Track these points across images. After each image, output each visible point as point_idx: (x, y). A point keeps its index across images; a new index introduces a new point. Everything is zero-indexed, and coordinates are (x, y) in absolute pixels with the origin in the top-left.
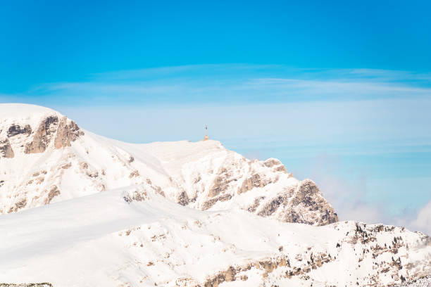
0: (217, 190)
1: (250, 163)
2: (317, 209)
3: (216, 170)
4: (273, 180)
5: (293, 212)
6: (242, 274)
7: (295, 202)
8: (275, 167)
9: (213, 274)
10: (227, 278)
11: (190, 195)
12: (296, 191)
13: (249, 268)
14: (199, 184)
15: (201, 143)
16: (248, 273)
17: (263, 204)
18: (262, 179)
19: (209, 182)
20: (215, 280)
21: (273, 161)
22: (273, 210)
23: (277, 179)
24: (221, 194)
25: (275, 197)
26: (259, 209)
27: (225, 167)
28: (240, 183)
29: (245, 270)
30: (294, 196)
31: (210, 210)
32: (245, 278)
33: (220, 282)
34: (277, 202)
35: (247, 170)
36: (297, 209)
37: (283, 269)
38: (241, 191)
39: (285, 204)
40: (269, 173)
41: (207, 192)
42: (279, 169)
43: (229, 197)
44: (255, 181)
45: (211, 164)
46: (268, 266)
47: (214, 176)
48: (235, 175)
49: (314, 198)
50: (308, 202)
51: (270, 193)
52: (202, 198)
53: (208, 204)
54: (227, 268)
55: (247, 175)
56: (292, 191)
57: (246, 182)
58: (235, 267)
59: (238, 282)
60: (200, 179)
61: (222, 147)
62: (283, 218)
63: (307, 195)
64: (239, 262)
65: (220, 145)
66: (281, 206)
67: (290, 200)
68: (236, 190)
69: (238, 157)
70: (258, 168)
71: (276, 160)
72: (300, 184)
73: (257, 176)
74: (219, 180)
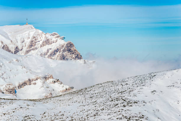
0: (31, 46)
1: (45, 34)
2: (73, 53)
3: (31, 37)
4: (55, 42)
5: (63, 55)
6: (34, 82)
7: (64, 51)
8: (56, 36)
9: (21, 82)
10: (27, 84)
11: (20, 48)
12: (64, 46)
13: (37, 79)
14: (24, 44)
15: (25, 26)
16: (36, 82)
17: (50, 51)
18: (50, 41)
19: (28, 42)
20: (22, 85)
21: (55, 34)
22: (55, 54)
23: (56, 41)
24: (33, 47)
25: (56, 48)
26: (49, 54)
27: (35, 36)
28: (41, 43)
29: (35, 80)
30: (63, 48)
31: (28, 54)
32: (35, 84)
33: (24, 85)
34: (57, 51)
35: (44, 37)
36: (65, 54)
37: (51, 80)
38: (41, 46)
39: (60, 52)
40: (54, 39)
41: (27, 46)
42: (57, 37)
43: (36, 48)
44: (47, 42)
45: (29, 35)
46: (45, 78)
47: (30, 40)
48: (39, 39)
49: (72, 49)
50: (69, 51)
51: (54, 47)
52: (25, 49)
53: (27, 52)
54: (27, 80)
55: (43, 39)
56: (63, 46)
57: (43, 42)
58: (31, 79)
59: (32, 86)
60: (24, 41)
61: (33, 28)
62: (59, 58)
63: (69, 48)
64: (33, 77)
65: (33, 27)
66: (58, 53)
67: (62, 50)
68: (39, 45)
69: (40, 31)
70: (49, 36)
71: (56, 33)
72: (66, 43)
73: (48, 40)
74: (32, 41)
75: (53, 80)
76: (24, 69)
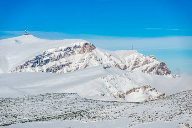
0: (135, 64)
1: (145, 57)
2: (165, 70)
3: (135, 58)
4: (152, 62)
5: (158, 71)
6: (137, 90)
7: (158, 68)
8: (153, 58)
9: (128, 90)
10: (133, 91)
11: (127, 66)
12: (159, 65)
13: (139, 88)
14: (130, 63)
15: (131, 51)
17: (149, 68)
18: (149, 61)
19: (133, 62)
20: (129, 92)
21: (152, 56)
22: (152, 70)
23: (153, 61)
24: (136, 66)
25: (152, 66)
26: (148, 70)
27: (138, 58)
28: (142, 62)
29: (138, 89)
30: (158, 66)
31: (133, 70)
32: (138, 91)
33: (130, 92)
34: (153, 68)
35: (144, 59)
36: (159, 70)
37: (149, 89)
38: (142, 65)
39: (155, 69)
40: (151, 60)
41: (132, 65)
42: (154, 58)
43: (139, 67)
44: (147, 62)
45: (134, 57)
46: (145, 87)
47: (134, 60)
48: (141, 60)
49: (164, 67)
50: (162, 68)
51: (151, 65)
52: (131, 67)
53: (133, 69)
54: (133, 88)
55: (144, 60)
56: (158, 65)
57: (144, 62)
58: (135, 88)
59: (136, 92)
60: (130, 61)
61: (137, 52)
62: (154, 73)
63: (162, 66)
64: (136, 86)
65: (136, 51)
66: (154, 69)
67: (157, 67)
68: (141, 64)
69: (142, 55)
70: (148, 58)
71: (153, 56)
72: (160, 63)
73: (147, 60)
74: (136, 61)
75: (151, 88)
76: (130, 81)
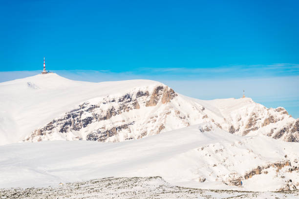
0: (250, 125)
1: (268, 110)
3: (250, 113)
4: (281, 119)
5: (292, 136)
6: (265, 170)
7: (293, 131)
8: (282, 111)
9: (249, 171)
10: (256, 173)
11: (236, 127)
12: (293, 125)
13: (269, 167)
14: (240, 122)
15: (241, 100)
16: (268, 170)
17: (275, 132)
18: (275, 118)
19: (246, 120)
20: (250, 174)
21: (281, 109)
22: (281, 135)
23: (283, 118)
24: (252, 127)
25: (282, 128)
26: (273, 135)
27: (254, 112)
28: (263, 121)
29: (266, 168)
30: (292, 128)
31: (247, 135)
32: (267, 173)
33: (253, 175)
34: (283, 131)
35: (266, 113)
36: (294, 134)
37: (287, 167)
38: (263, 125)
39: (288, 132)
40: (279, 115)
41: (245, 126)
42: (284, 113)
43: (257, 128)
44: (271, 119)
45: (247, 111)
46: (279, 166)
47: (248, 117)
48: (260, 117)
51: (279, 126)
52: (242, 129)
53: (246, 133)
54: (256, 167)
55: (266, 116)
56: (291, 125)
57: (266, 120)
58: (261, 166)
59: (263, 175)
60: (241, 119)
61: (252, 101)
62: (287, 140)
64: (263, 164)
66: (286, 133)
67: (290, 129)
68: (261, 124)
69: (261, 106)
70: (272, 112)
71: (282, 108)
72: (295, 121)
73: (272, 117)
74: (251, 119)
75: (290, 167)
76: (252, 153)
